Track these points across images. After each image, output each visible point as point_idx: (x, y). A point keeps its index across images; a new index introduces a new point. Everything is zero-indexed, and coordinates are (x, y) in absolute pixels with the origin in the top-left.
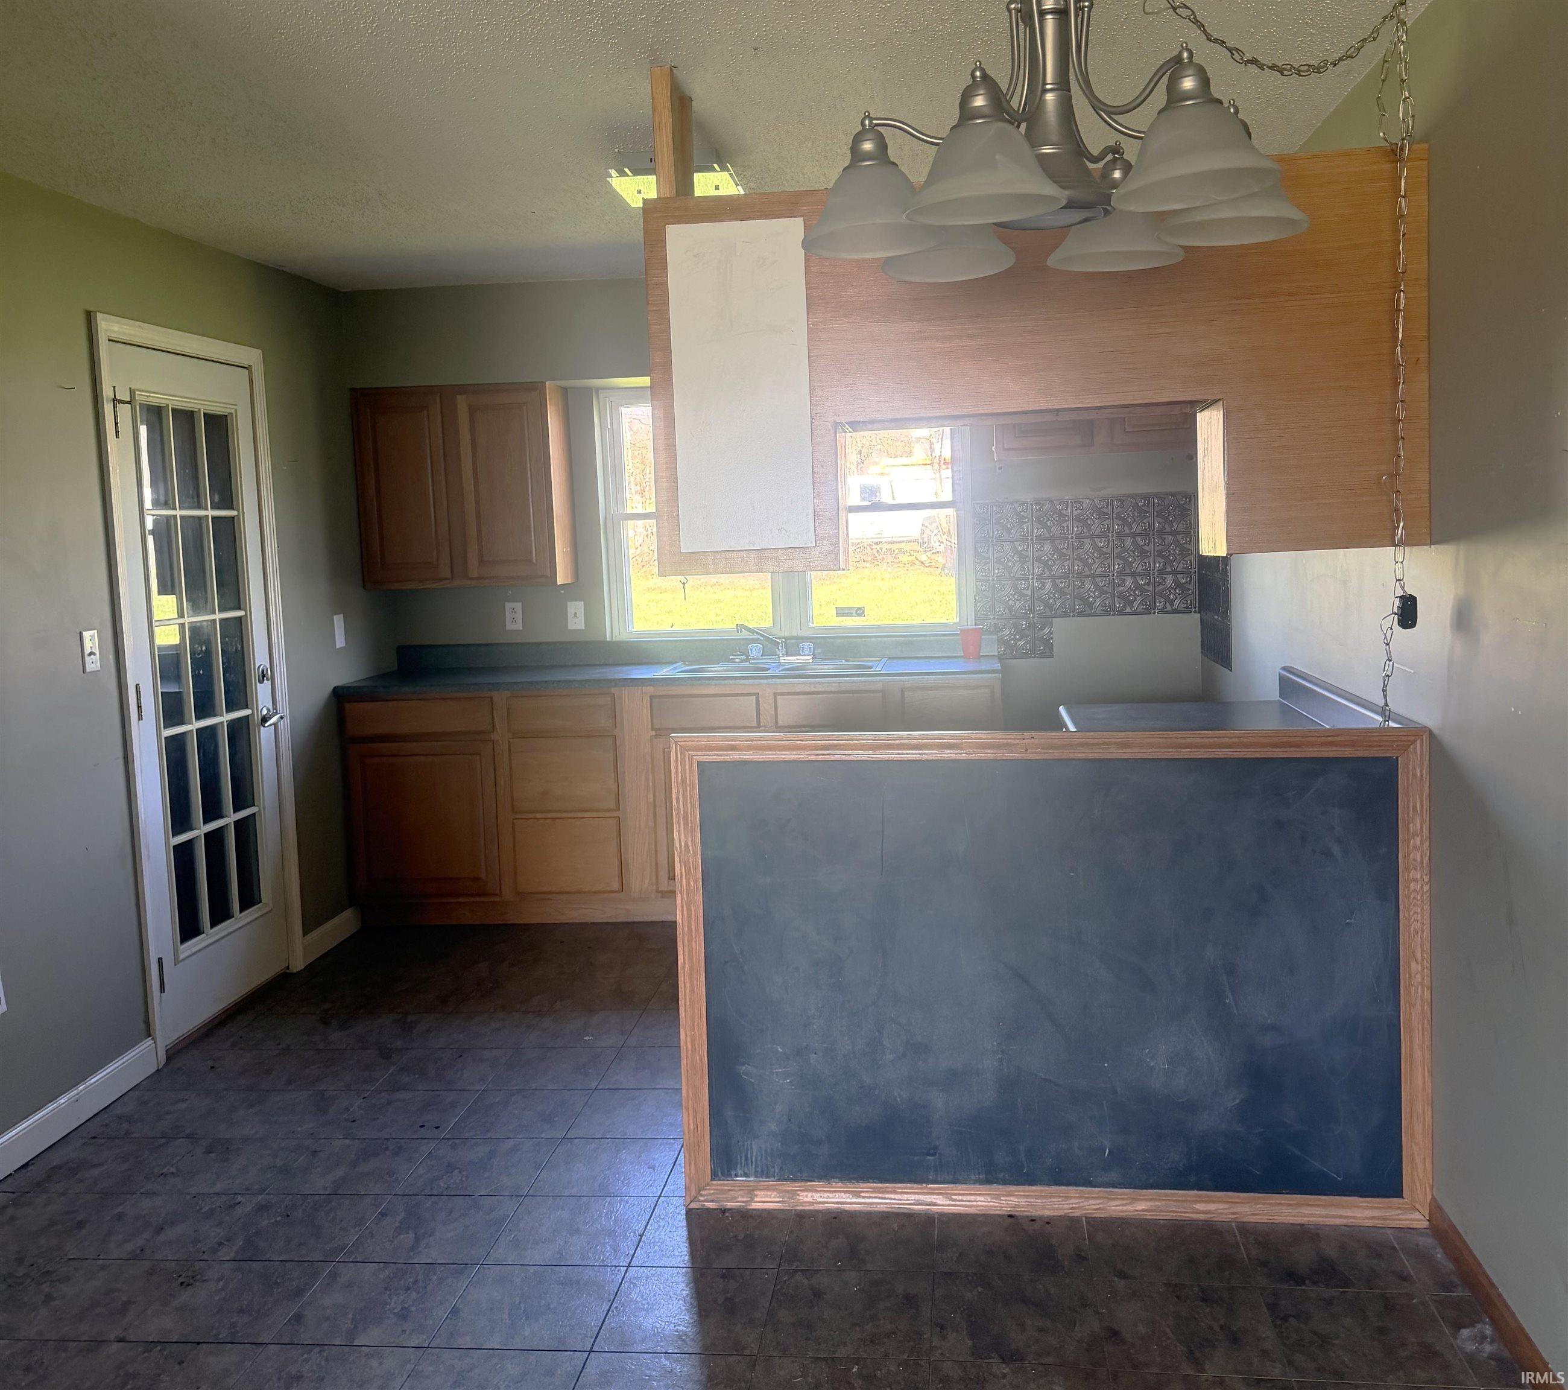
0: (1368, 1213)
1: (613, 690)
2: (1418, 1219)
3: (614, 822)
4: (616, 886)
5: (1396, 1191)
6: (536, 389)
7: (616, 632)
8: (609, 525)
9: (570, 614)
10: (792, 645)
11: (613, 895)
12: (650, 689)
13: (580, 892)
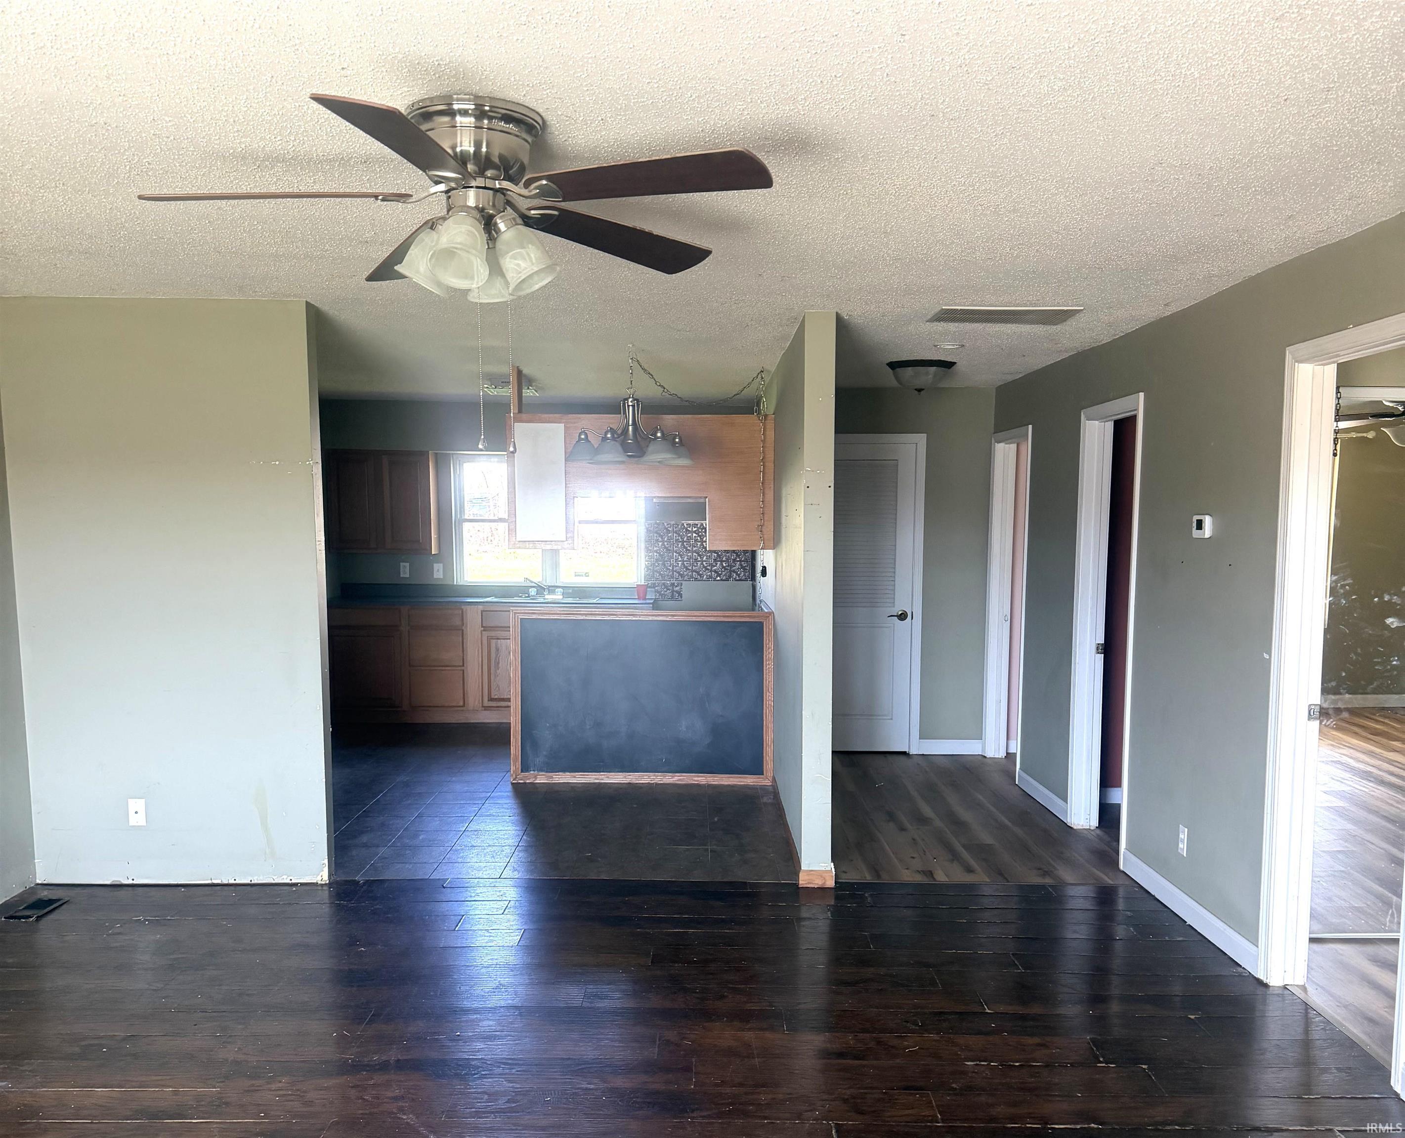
0: (752, 780)
1: (463, 607)
2: (768, 782)
3: (461, 672)
4: (461, 704)
5: (761, 773)
6: (424, 455)
7: (459, 580)
8: (457, 524)
9: (435, 570)
10: (552, 589)
11: (459, 708)
12: (481, 607)
13: (443, 707)
